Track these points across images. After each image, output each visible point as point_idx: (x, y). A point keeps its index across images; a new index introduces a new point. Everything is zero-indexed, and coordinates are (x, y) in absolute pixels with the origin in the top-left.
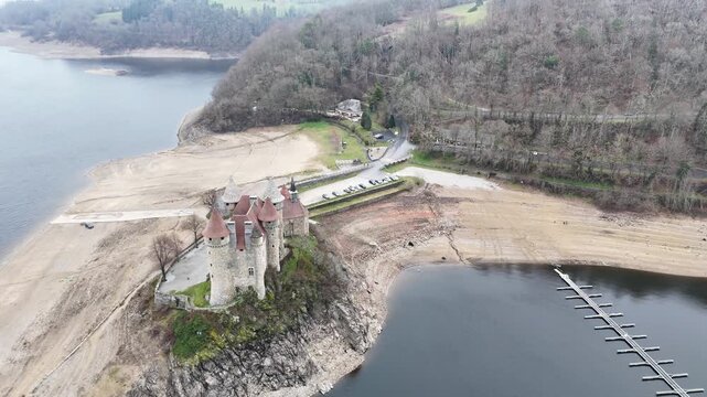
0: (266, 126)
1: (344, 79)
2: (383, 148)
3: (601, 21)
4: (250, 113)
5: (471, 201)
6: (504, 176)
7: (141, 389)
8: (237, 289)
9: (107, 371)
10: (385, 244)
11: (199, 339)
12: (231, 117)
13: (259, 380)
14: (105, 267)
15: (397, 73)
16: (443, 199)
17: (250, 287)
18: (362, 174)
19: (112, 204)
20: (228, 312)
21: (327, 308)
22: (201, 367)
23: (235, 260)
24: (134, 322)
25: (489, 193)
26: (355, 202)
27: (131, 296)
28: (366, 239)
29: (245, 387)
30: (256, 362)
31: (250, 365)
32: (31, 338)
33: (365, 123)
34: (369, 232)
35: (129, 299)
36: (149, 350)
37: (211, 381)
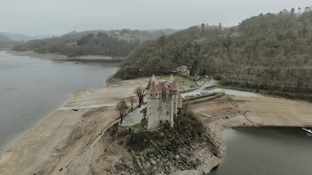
0: (146, 77)
1: (179, 58)
2: (203, 82)
3: (297, 30)
4: (139, 71)
5: (251, 101)
6: (263, 91)
7: (120, 164)
8: (161, 122)
9: (101, 158)
10: (215, 117)
11: (146, 142)
12: (130, 73)
13: (175, 164)
14: (88, 123)
15: (204, 53)
16: (236, 100)
17: (167, 121)
18: (196, 90)
19: (84, 103)
20: (158, 132)
21: (200, 136)
22: (148, 155)
23: (161, 107)
24: (109, 140)
25: (258, 99)
26: (196, 100)
27: (105, 131)
28: (206, 115)
29: (168, 167)
30: (172, 156)
31: (169, 157)
32: (60, 148)
33: (192, 74)
34: (206, 112)
35: (104, 132)
36: (119, 150)
37: (154, 162)
